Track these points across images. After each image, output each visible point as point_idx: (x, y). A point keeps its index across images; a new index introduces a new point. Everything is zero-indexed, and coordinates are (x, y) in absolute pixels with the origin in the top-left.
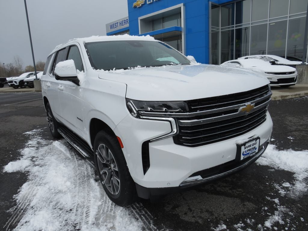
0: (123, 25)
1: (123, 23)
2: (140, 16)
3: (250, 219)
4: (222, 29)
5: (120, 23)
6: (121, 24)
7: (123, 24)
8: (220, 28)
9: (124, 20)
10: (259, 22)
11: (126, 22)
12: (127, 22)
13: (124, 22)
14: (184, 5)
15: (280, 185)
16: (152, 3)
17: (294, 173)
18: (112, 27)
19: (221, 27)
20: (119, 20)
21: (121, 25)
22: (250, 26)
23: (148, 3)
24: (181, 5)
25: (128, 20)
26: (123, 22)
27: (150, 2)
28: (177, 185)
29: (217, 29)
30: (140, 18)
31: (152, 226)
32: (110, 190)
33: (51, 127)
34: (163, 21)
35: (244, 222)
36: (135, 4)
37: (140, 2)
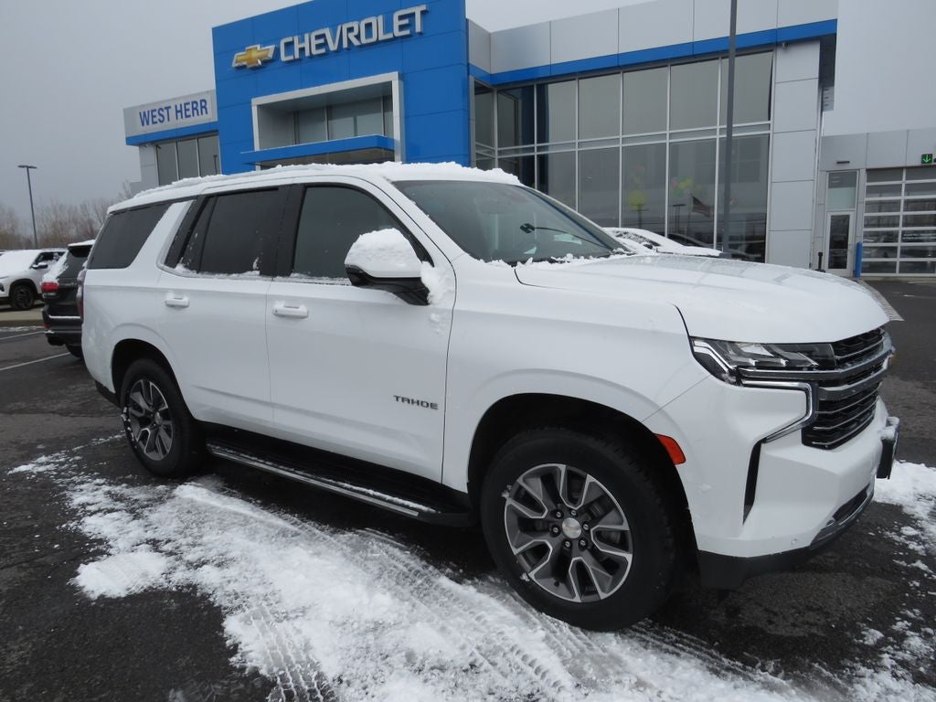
0: (187, 116)
1: (186, 110)
2: (257, 95)
3: (911, 610)
4: (500, 152)
5: (179, 109)
6: (181, 111)
7: (189, 113)
8: (497, 149)
9: (190, 100)
10: (597, 142)
11: (199, 108)
12: (202, 107)
13: (193, 109)
14: (401, 77)
15: (900, 534)
16: (299, 60)
17: (901, 507)
18: (145, 118)
19: (499, 147)
20: (174, 99)
21: (179, 114)
22: (577, 150)
23: (284, 58)
24: (393, 77)
25: (205, 101)
26: (189, 107)
27: (291, 58)
28: (806, 542)
29: (488, 152)
30: (257, 102)
31: (726, 662)
32: (561, 593)
33: (141, 443)
34: (330, 118)
35: (905, 618)
36: (239, 58)
37: (258, 52)
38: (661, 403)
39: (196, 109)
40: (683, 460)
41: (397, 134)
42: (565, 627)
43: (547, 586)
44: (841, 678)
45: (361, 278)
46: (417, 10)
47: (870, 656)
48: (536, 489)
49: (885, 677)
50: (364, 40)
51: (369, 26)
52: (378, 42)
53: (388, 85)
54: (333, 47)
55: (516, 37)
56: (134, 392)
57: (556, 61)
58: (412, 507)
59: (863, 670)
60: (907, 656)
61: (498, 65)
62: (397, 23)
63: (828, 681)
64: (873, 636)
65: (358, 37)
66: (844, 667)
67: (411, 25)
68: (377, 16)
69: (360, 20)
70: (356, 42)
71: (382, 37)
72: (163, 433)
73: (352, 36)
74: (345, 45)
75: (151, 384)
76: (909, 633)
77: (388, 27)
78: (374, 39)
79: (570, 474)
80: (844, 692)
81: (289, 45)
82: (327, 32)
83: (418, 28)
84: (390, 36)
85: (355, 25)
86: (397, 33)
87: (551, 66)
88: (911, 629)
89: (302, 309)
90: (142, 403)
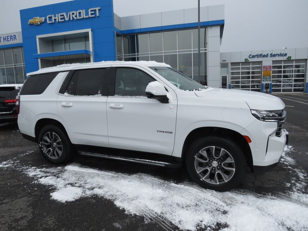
0: (8, 41)
1: (8, 39)
2: (38, 34)
5: (5, 38)
6: (6, 39)
7: (9, 40)
8: (123, 55)
9: (9, 35)
10: (156, 53)
11: (13, 38)
12: (14, 38)
13: (11, 38)
14: (92, 30)
16: (54, 23)
19: (124, 54)
20: (3, 35)
21: (5, 40)
23: (48, 22)
24: (89, 30)
25: (15, 36)
26: (9, 37)
27: (51, 22)
29: (121, 56)
30: (39, 37)
31: (259, 195)
32: (213, 183)
33: (47, 154)
34: (65, 43)
35: (293, 180)
36: (31, 21)
37: (38, 20)
38: (244, 127)
39: (12, 38)
40: (250, 141)
41: (91, 49)
42: (214, 192)
43: (208, 181)
44: (287, 195)
45: (150, 96)
46: (97, 9)
47: (290, 189)
48: (205, 154)
49: (296, 193)
50: (78, 18)
51: (80, 13)
52: (83, 18)
53: (88, 33)
54: (67, 19)
55: (128, 19)
56: (45, 136)
57: (142, 28)
58: (162, 164)
59: (291, 192)
60: (298, 188)
61: (123, 28)
62: (90, 13)
63: (284, 196)
64: (288, 185)
65: (76, 16)
66: (286, 192)
67: (95, 14)
68: (83, 10)
69: (76, 11)
70: (75, 18)
71: (85, 17)
72: (57, 149)
73: (74, 16)
74: (71, 19)
75: (53, 133)
76: (296, 183)
77: (87, 14)
78: (82, 17)
79: (216, 149)
80: (289, 198)
81: (50, 18)
82: (64, 14)
83: (98, 15)
84: (87, 17)
85: (75, 12)
86: (90, 16)
87: (140, 29)
88: (296, 182)
89: (121, 106)
90: (48, 140)
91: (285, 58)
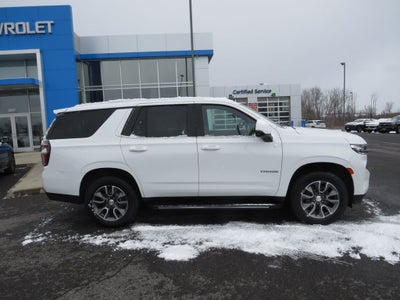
8: (84, 87)
10: (130, 86)
14: (41, 52)
22: (122, 89)
24: (37, 52)
32: (318, 217)
33: (100, 216)
40: (353, 173)
41: (40, 78)
43: (314, 216)
45: (260, 134)
46: (49, 23)
48: (310, 190)
50: (18, 32)
51: (20, 26)
52: (26, 34)
53: (35, 54)
55: (88, 40)
56: (97, 192)
58: (266, 205)
61: (83, 51)
62: (37, 27)
65: (14, 30)
67: (46, 28)
68: (25, 22)
69: (15, 22)
70: (13, 33)
71: (29, 32)
72: (117, 208)
73: (10, 29)
74: (6, 33)
75: (113, 187)
77: (32, 27)
78: (24, 32)
79: (321, 183)
83: (50, 30)
84: (33, 32)
85: (12, 24)
86: (38, 31)
87: (109, 54)
89: (217, 147)
90: (102, 197)
91: (269, 95)
